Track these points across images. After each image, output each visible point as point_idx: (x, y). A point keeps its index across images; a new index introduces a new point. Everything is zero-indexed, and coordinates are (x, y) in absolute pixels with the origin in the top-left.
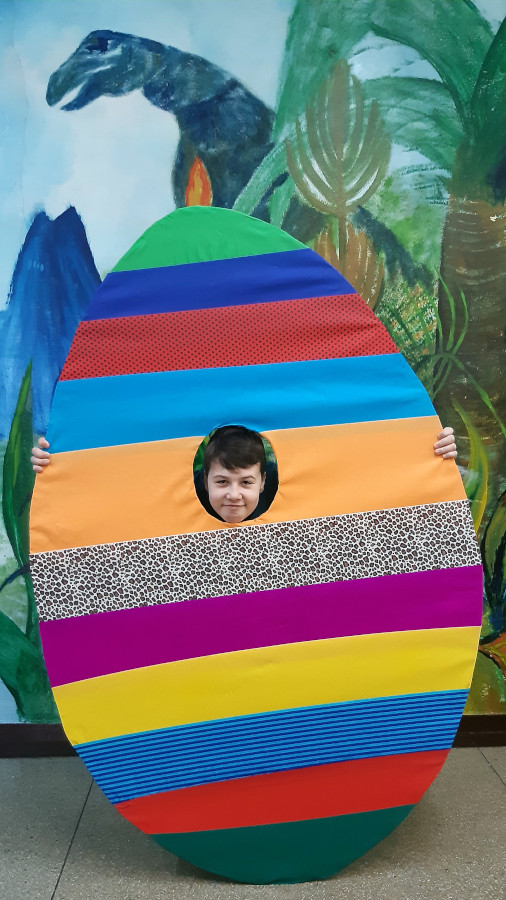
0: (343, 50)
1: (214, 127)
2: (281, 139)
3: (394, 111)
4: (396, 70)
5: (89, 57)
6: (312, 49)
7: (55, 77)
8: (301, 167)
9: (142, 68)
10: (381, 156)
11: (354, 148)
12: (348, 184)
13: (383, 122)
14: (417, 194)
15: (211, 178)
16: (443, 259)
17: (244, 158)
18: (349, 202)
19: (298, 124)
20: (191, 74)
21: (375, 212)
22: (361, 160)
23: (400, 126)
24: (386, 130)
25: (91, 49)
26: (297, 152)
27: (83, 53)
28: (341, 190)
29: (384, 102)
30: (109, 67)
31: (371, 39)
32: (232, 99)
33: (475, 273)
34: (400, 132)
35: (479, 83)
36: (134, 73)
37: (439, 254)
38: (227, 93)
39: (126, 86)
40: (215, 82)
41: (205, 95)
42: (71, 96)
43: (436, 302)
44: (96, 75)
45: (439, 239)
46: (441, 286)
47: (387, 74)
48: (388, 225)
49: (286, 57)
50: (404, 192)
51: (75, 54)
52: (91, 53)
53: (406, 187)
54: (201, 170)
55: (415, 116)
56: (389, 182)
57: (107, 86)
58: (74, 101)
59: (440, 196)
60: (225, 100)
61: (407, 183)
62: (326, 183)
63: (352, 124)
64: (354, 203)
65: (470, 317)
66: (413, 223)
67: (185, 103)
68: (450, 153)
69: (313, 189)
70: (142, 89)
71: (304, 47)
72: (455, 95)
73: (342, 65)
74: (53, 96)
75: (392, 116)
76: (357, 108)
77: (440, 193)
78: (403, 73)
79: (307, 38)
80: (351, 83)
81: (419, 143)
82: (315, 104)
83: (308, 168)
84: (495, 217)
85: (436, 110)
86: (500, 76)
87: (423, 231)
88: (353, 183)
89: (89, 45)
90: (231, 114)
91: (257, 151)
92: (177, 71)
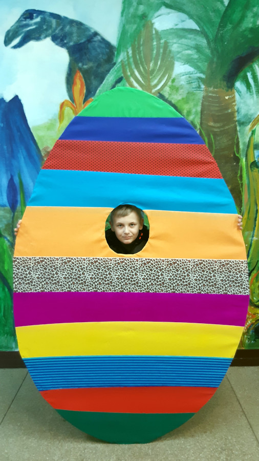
0: (150, 15)
1: (86, 55)
2: (119, 60)
4: (177, 25)
5: (24, 22)
6: (134, 16)
7: (8, 32)
8: (129, 74)
9: (51, 27)
10: (169, 68)
11: (156, 64)
12: (153, 82)
13: (170, 51)
14: (188, 86)
15: (85, 80)
16: (201, 118)
17: (101, 70)
18: (154, 91)
19: (128, 53)
20: (75, 29)
21: (167, 95)
22: (160, 70)
23: (179, 52)
24: (171, 55)
25: (26, 18)
26: (127, 67)
27: (22, 21)
28: (150, 85)
29: (171, 41)
30: (34, 27)
31: (163, 10)
32: (95, 41)
33: (218, 125)
34: (178, 56)
35: (219, 30)
36: (46, 30)
37: (199, 116)
38: (92, 38)
39: (42, 36)
40: (86, 33)
41: (81, 40)
42: (16, 41)
44: (28, 31)
45: (199, 109)
46: (200, 131)
47: (172, 27)
48: (173, 101)
49: (121, 21)
50: (181, 85)
51: (17, 21)
52: (25, 21)
53: (182, 83)
54: (80, 76)
55: (186, 48)
57: (33, 37)
58: (18, 44)
59: (199, 87)
60: (91, 42)
61: (183, 81)
62: (142, 82)
63: (155, 52)
64: (156, 91)
65: (216, 147)
66: (186, 100)
67: (71, 44)
68: (204, 66)
69: (135, 84)
70: (50, 37)
71: (130, 15)
72: (207, 37)
73: (149, 23)
74: (7, 42)
75: (175, 47)
76: (157, 44)
77: (200, 86)
78: (180, 26)
79: (132, 10)
80: (154, 32)
81: (188, 61)
82: (136, 43)
83: (133, 74)
84: (228, 97)
85: (197, 44)
86: (229, 26)
87: (191, 104)
88: (155, 82)
89: (25, 16)
90: (95, 49)
91: (107, 66)
92: (67, 28)
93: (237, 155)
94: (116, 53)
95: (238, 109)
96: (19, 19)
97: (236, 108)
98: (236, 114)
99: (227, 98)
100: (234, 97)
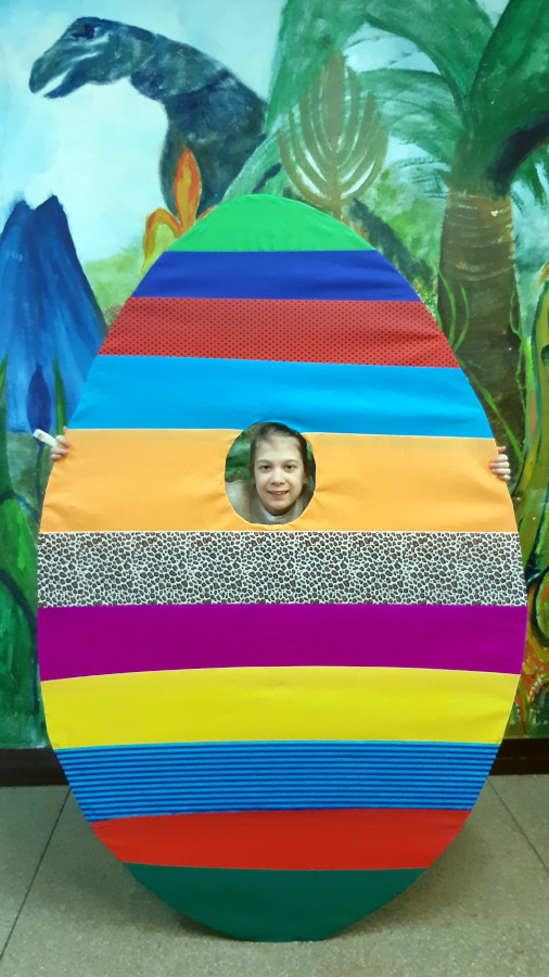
0: (338, 42)
1: (204, 117)
2: (274, 130)
3: (390, 104)
4: (393, 62)
5: (74, 44)
6: (306, 41)
7: (39, 64)
8: (294, 159)
9: (130, 56)
10: (377, 149)
11: (349, 140)
12: (343, 176)
13: (379, 115)
14: (415, 188)
15: (202, 169)
16: (442, 254)
17: (235, 148)
18: (344, 195)
19: (291, 115)
20: (181, 63)
21: (371, 205)
22: (357, 151)
23: (397, 118)
24: (382, 123)
25: (77, 36)
26: (290, 144)
27: (68, 40)
28: (335, 183)
29: (380, 94)
30: (95, 54)
31: (366, 31)
32: (223, 89)
33: (476, 268)
34: (396, 125)
35: (478, 75)
36: (121, 61)
37: (438, 249)
38: (217, 83)
39: (112, 75)
40: (205, 72)
41: (194, 86)
42: (55, 83)
43: (436, 299)
44: (81, 62)
45: (438, 234)
46: (440, 282)
47: (382, 66)
48: (385, 218)
49: (279, 50)
50: (402, 185)
51: (60, 41)
52: (77, 40)
53: (402, 180)
54: (190, 161)
55: (412, 109)
56: (385, 175)
57: (93, 75)
58: (58, 88)
59: (438, 190)
60: (215, 90)
61: (405, 176)
62: (321, 175)
63: (348, 116)
64: (349, 196)
65: (471, 313)
66: (411, 217)
67: (174, 92)
68: (448, 147)
69: (307, 181)
70: (129, 78)
71: (298, 38)
72: (453, 88)
73: (337, 56)
74: (36, 83)
75: (389, 108)
76: (352, 100)
77: (439, 187)
78: (401, 65)
79: (301, 28)
80: (347, 75)
81: (416, 136)
82: (309, 96)
83: (301, 160)
84: (496, 212)
85: (434, 103)
86: (500, 69)
87: (421, 225)
88: (348, 177)
89: (75, 32)
90: (222, 105)
91: (248, 142)
92: (166, 60)
93: (514, 331)
94: (267, 115)
95: (517, 237)
96: (63, 37)
97: (513, 235)
98: (513, 248)
99: (494, 213)
100: (509, 212)
